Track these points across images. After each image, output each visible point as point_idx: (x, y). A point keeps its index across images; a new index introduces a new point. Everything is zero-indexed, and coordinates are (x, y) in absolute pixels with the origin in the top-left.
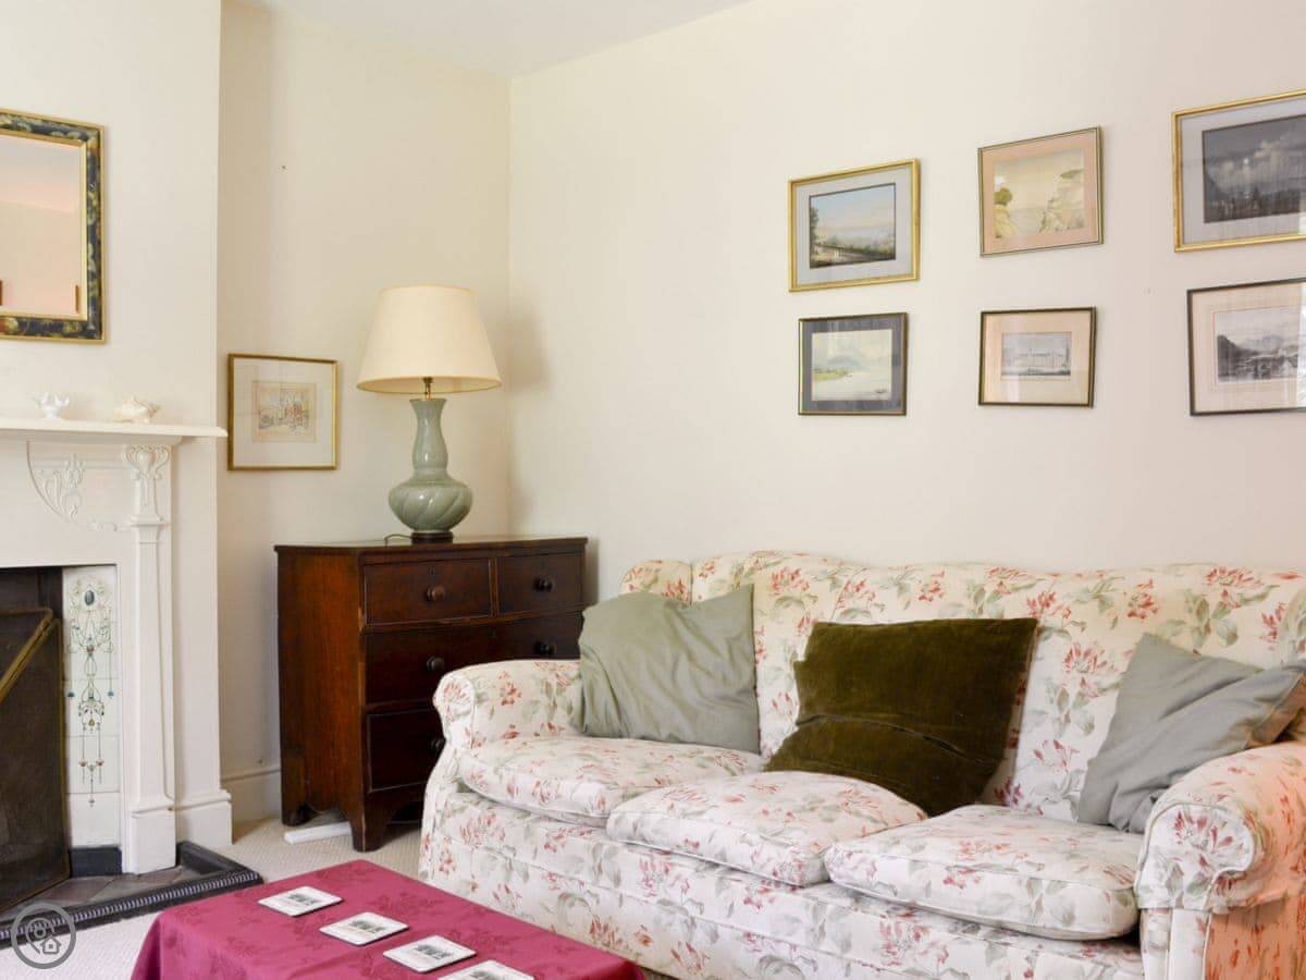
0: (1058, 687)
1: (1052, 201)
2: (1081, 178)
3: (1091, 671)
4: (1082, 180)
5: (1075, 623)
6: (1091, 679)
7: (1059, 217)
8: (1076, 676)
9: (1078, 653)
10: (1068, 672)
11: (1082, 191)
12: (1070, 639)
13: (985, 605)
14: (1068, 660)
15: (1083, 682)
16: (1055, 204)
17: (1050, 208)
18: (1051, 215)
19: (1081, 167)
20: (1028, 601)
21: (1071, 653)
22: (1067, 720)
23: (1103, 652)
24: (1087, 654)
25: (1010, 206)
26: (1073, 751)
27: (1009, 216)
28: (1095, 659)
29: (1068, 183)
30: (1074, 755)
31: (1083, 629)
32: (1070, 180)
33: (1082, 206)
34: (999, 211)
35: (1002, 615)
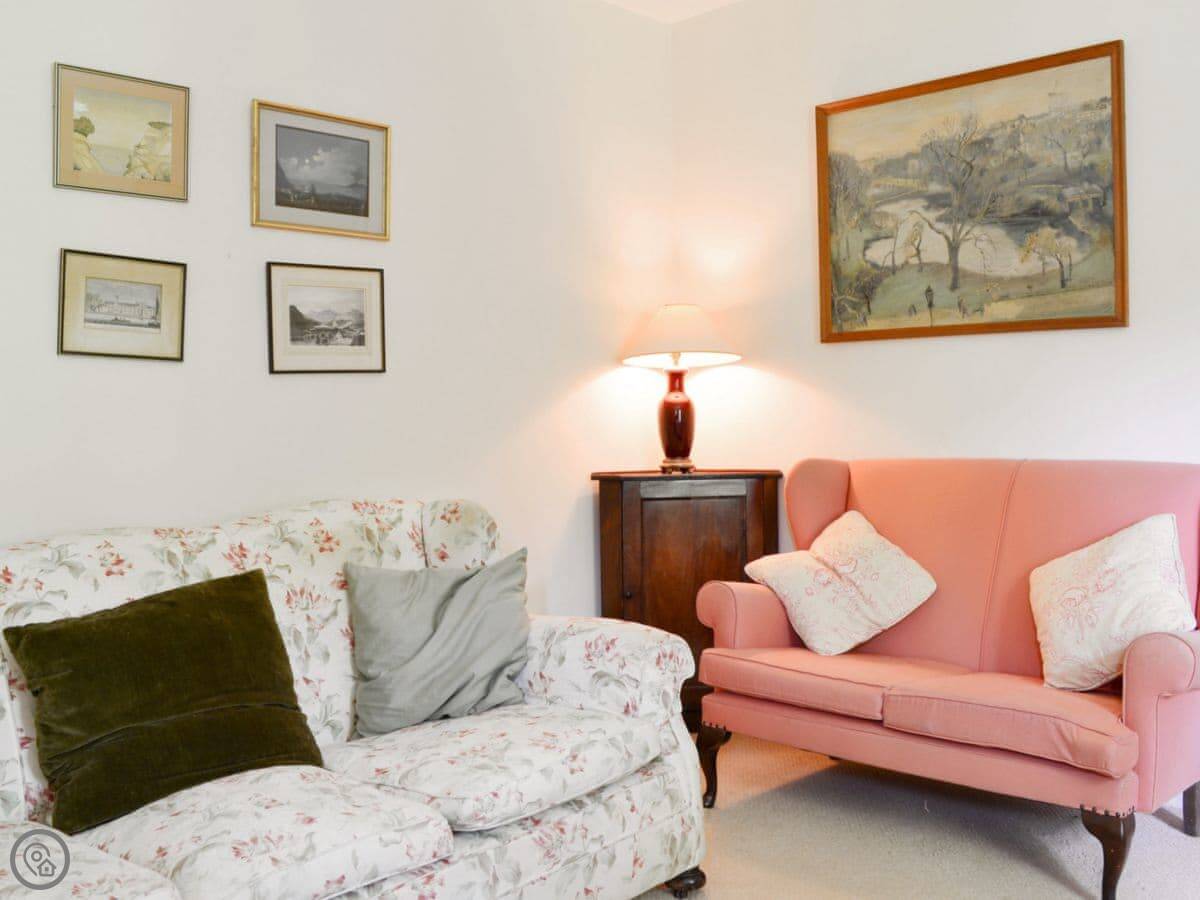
0: (290, 628)
1: (139, 147)
2: (169, 131)
3: (311, 606)
4: (170, 134)
5: (279, 567)
6: (312, 613)
7: (145, 165)
8: (300, 615)
9: (295, 594)
10: (293, 612)
11: (169, 146)
12: (282, 582)
13: (186, 566)
14: (289, 601)
15: (308, 618)
16: (141, 151)
17: (136, 154)
18: (137, 161)
19: (170, 122)
20: (224, 555)
21: (288, 593)
22: (308, 655)
23: (314, 587)
24: (302, 592)
25: (91, 139)
26: (321, 681)
27: (89, 149)
28: (311, 595)
29: (156, 133)
30: (322, 684)
31: (290, 571)
32: (158, 131)
33: (169, 160)
34: (79, 141)
35: (209, 575)
